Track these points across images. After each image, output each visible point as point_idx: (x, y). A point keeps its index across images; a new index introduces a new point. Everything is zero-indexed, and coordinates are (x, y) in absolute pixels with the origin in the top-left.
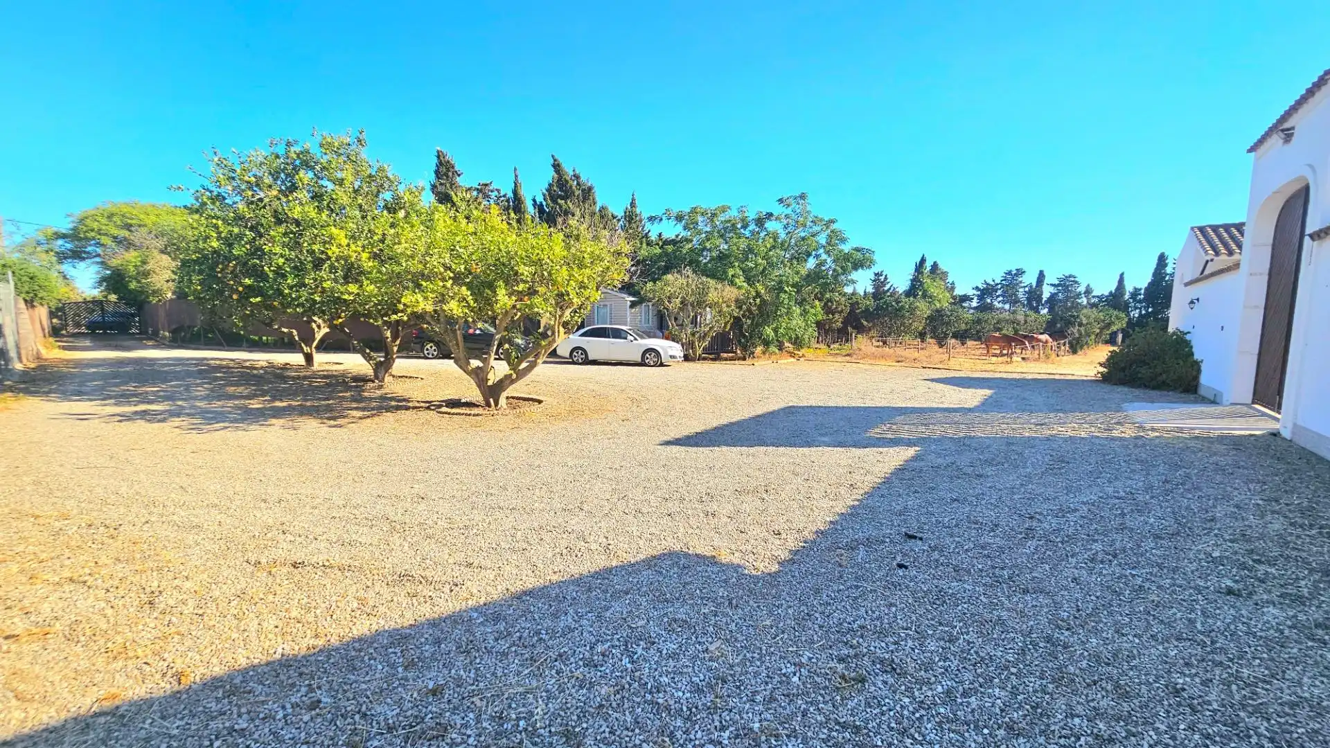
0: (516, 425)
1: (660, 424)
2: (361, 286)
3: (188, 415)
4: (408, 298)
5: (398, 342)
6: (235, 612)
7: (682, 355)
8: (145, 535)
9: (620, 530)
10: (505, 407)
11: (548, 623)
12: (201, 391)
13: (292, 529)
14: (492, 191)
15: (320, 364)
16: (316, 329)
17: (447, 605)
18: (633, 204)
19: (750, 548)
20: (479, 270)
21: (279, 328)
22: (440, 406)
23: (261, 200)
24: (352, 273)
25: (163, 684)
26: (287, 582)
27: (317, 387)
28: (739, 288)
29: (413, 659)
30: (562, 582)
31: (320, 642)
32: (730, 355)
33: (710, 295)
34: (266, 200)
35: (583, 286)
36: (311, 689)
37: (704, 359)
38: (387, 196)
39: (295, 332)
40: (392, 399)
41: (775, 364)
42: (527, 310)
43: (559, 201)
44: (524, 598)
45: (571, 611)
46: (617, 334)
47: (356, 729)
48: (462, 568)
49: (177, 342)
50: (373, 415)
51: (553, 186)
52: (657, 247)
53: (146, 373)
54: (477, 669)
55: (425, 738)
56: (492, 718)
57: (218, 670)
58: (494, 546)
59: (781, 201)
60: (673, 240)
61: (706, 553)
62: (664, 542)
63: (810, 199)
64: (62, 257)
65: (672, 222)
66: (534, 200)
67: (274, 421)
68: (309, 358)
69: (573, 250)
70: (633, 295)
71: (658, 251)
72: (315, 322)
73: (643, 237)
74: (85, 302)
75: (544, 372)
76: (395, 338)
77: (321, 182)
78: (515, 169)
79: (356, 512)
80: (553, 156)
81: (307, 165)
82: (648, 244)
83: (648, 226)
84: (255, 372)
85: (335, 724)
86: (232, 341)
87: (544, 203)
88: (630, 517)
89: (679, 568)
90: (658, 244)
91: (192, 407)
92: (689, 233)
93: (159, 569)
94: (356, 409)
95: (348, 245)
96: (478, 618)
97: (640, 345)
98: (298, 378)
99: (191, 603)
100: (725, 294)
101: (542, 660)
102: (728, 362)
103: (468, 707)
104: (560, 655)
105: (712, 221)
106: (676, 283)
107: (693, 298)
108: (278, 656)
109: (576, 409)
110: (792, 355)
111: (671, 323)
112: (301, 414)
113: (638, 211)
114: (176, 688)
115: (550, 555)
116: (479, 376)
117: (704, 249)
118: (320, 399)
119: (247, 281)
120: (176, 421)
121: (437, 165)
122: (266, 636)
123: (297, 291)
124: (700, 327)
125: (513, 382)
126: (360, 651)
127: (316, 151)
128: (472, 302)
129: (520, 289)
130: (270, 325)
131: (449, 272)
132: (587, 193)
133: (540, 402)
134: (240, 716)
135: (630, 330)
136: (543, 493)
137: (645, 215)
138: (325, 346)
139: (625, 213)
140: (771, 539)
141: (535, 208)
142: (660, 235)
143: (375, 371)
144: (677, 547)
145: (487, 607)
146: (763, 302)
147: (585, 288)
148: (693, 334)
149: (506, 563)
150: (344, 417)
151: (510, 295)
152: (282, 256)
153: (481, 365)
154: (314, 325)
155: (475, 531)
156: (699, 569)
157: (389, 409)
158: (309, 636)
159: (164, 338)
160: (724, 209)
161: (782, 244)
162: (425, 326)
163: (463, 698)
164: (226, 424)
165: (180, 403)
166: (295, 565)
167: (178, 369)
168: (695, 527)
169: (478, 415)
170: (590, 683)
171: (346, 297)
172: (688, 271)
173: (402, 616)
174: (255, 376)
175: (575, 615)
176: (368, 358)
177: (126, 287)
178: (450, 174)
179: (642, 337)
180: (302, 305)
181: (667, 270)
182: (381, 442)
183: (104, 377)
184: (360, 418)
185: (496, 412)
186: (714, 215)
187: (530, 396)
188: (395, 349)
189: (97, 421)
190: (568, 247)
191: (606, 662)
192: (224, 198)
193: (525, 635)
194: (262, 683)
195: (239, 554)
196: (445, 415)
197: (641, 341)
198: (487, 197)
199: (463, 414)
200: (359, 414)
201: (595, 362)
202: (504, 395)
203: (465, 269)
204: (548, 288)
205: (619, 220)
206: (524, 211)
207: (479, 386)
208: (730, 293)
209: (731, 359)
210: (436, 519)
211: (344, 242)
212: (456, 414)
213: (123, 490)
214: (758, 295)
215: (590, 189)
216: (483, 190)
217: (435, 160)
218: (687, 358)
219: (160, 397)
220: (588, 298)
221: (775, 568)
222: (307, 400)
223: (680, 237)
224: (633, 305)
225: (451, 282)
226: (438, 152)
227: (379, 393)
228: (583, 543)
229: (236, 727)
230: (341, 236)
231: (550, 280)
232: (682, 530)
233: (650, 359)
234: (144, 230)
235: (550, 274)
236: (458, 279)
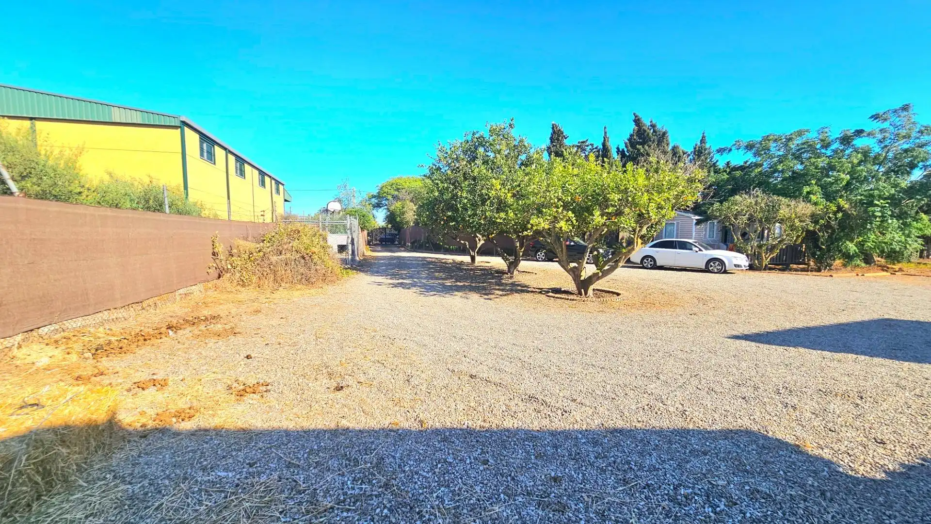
0: (601, 310)
1: (727, 320)
2: (507, 213)
3: (419, 286)
4: (534, 220)
5: (523, 250)
6: (444, 396)
7: (747, 264)
8: (405, 346)
9: (695, 402)
10: (592, 296)
11: (635, 457)
12: (424, 275)
13: (469, 355)
14: (587, 146)
15: (479, 262)
16: (478, 241)
17: (559, 424)
18: (703, 141)
19: (843, 448)
20: (580, 200)
21: (460, 241)
22: (548, 292)
23: (458, 168)
24: (502, 206)
25: (415, 425)
26: (468, 385)
27: (477, 275)
28: (816, 204)
29: (540, 453)
30: (645, 430)
31: (487, 425)
32: (801, 266)
33: (782, 211)
34: (461, 167)
35: (660, 207)
36: (483, 452)
37: (770, 269)
38: (523, 157)
39: (467, 243)
40: (518, 285)
41: (860, 277)
42: (613, 227)
43: (638, 146)
44: (615, 434)
45: (655, 454)
46: (683, 246)
47: (508, 485)
48: (569, 401)
49: (414, 249)
50: (508, 294)
51: (634, 135)
52: (725, 173)
53: (401, 264)
54: (584, 475)
55: (551, 509)
56: (596, 513)
57: (438, 425)
58: (590, 391)
59: (876, 117)
60: (741, 166)
61: (787, 440)
62: (739, 420)
63: (914, 109)
64: (374, 206)
65: (742, 151)
66: (618, 148)
67: (457, 293)
68: (473, 259)
69: (652, 180)
70: (699, 215)
71: (726, 176)
72: (478, 237)
73: (711, 167)
74: (380, 229)
75: (621, 272)
76: (521, 246)
77: (487, 154)
78: (605, 128)
79: (501, 351)
80: (634, 114)
81: (481, 144)
82: (715, 172)
83: (717, 157)
84: (447, 265)
85: (497, 478)
86: (437, 249)
87: (626, 150)
88: (703, 393)
89: (758, 446)
90: (725, 171)
91: (420, 282)
92: (760, 159)
93: (411, 364)
94: (498, 289)
95: (500, 189)
96: (581, 439)
97: (706, 255)
98: (468, 270)
99: (425, 385)
100: (798, 210)
101: (633, 484)
102: (800, 273)
103: (579, 498)
104: (647, 485)
105: (786, 145)
106: (742, 202)
107: (761, 215)
108: (465, 427)
109: (647, 302)
110: (884, 268)
111: (737, 237)
112: (470, 291)
113: (707, 146)
114: (420, 429)
115: (634, 407)
116: (575, 273)
117: (776, 171)
118: (479, 283)
119: (450, 214)
120: (414, 289)
121: (552, 134)
122: (459, 414)
123: (473, 218)
124: (768, 240)
125: (599, 278)
126: (509, 437)
127: (486, 135)
128: (575, 221)
129: (610, 211)
130: (455, 239)
131: (560, 202)
132: (662, 137)
133: (618, 294)
134: (449, 454)
135: (696, 242)
136: (624, 361)
137: (714, 148)
138: (482, 252)
139: (695, 148)
140: (872, 446)
141: (618, 154)
142: (728, 163)
143: (509, 267)
144: (755, 428)
145: (588, 433)
146: (846, 215)
147: (662, 208)
148: (760, 247)
149: (600, 405)
150: (492, 294)
151: (602, 215)
152: (466, 198)
153: (577, 265)
154: (477, 239)
155: (576, 378)
156: (781, 453)
157: (517, 291)
158: (480, 420)
159: (408, 246)
160: (800, 133)
161: (875, 158)
162: (541, 238)
163: (575, 491)
164: (435, 293)
165: (415, 280)
166: (471, 376)
167: (414, 262)
168: (773, 414)
169: (573, 300)
170: (675, 516)
171: (498, 220)
172: (758, 192)
173: (532, 423)
174: (447, 267)
175: (658, 459)
176: (505, 259)
177: (395, 220)
178: (560, 138)
179: (706, 249)
180: (475, 226)
181: (733, 192)
182: (513, 311)
183: (386, 265)
184: (501, 295)
185: (586, 299)
186: (790, 140)
187: (611, 290)
188: (521, 254)
189: (384, 286)
190: (648, 178)
191: (689, 505)
192: (441, 169)
193: (619, 460)
194: (458, 439)
195: (444, 364)
196: (551, 298)
197: (705, 252)
198: (584, 150)
199: (563, 298)
200: (501, 293)
201: (661, 268)
202: (592, 287)
203: (571, 199)
204: (631, 209)
205: (689, 155)
206: (610, 157)
207: (574, 280)
208: (804, 208)
209: (803, 270)
210: (549, 365)
211: (499, 187)
212: (559, 298)
213: (395, 321)
214: (840, 209)
215: (664, 134)
216: (581, 146)
217: (551, 131)
218: (751, 268)
219: (407, 276)
220: (664, 216)
221: (880, 476)
222: (472, 283)
223: (748, 163)
224: (699, 222)
225: (561, 208)
226: (553, 125)
227: (510, 281)
228: (661, 405)
229: (447, 460)
230: (497, 183)
231: (634, 204)
232: (758, 414)
233: (714, 266)
234: (404, 191)
235: (633, 199)
236: (566, 206)
